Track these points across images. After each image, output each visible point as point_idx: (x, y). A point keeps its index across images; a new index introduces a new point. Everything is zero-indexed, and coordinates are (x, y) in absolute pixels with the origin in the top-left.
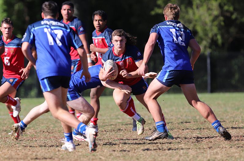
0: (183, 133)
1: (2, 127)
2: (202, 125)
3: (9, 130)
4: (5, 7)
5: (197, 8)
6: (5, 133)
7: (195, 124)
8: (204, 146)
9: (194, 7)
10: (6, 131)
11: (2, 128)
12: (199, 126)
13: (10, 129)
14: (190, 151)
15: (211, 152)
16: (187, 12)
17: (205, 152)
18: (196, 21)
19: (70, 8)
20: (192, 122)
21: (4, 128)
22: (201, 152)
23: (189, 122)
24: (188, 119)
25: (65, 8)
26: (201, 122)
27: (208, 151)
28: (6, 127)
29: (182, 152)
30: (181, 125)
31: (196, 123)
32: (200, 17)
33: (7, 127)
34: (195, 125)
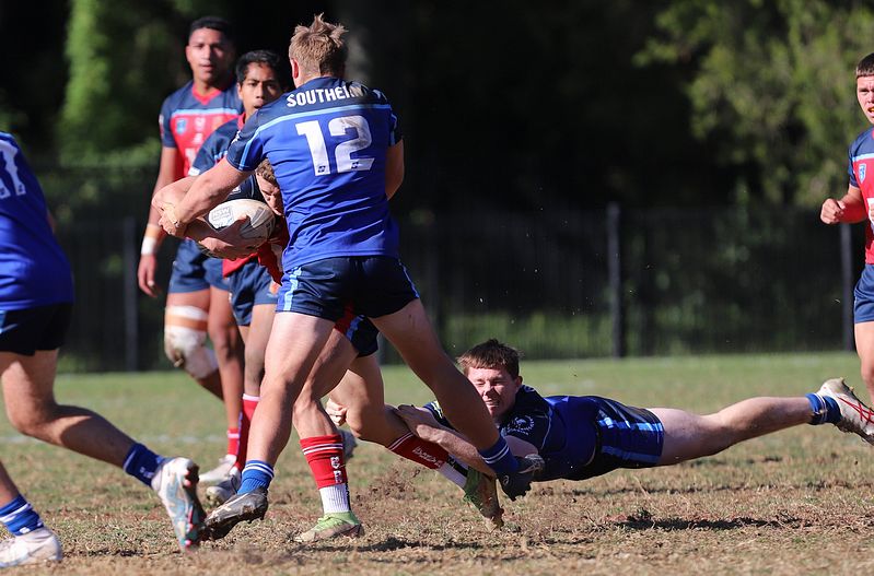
0: (751, 497)
1: (89, 476)
2: (823, 469)
3: (118, 488)
4: (101, 39)
5: (805, 40)
6: (103, 496)
7: (796, 466)
8: (830, 544)
9: (794, 37)
10: (105, 491)
11: (93, 481)
12: (810, 472)
13: (119, 484)
14: (779, 565)
15: (854, 568)
16: (767, 57)
17: (831, 568)
18: (801, 88)
19: (221, 38)
20: (785, 460)
21: (100, 480)
22: (817, 567)
23: (777, 460)
24: (773, 449)
25: (200, 41)
26: (818, 458)
27: (846, 563)
28: (107, 476)
29: (750, 568)
30: (746, 470)
31: (800, 461)
32: (814, 74)
33: (111, 477)
34: (796, 470)
